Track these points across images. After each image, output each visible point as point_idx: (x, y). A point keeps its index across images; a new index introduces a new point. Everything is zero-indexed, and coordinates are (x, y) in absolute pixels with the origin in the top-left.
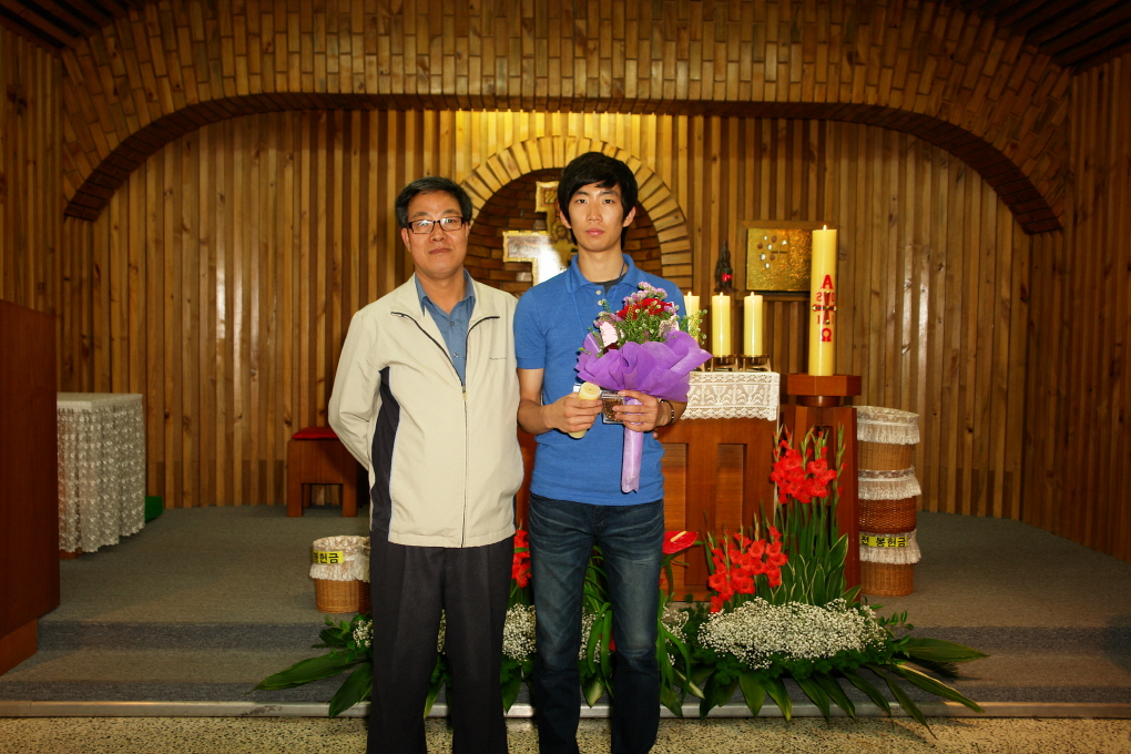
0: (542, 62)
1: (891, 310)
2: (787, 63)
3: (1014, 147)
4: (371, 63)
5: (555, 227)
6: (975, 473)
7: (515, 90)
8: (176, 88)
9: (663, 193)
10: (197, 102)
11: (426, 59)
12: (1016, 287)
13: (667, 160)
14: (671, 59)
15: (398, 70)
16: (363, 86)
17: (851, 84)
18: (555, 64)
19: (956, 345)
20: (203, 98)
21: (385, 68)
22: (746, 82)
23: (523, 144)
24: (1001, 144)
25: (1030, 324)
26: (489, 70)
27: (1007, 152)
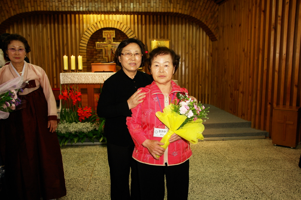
0: (99, 3)
1: (184, 59)
2: (156, 3)
3: (207, 22)
4: (60, 4)
5: (108, 41)
6: (202, 95)
7: (93, 9)
8: (14, 10)
9: (132, 33)
10: (19, 13)
11: (73, 3)
12: (210, 53)
13: (132, 25)
14: (129, 2)
15: (66, 5)
16: (58, 9)
17: (170, 8)
18: (102, 3)
19: (197, 66)
20: (21, 12)
21: (63, 5)
22: (146, 7)
23: (99, 22)
24: (203, 21)
25: (212, 61)
26: (87, 5)
27: (205, 23)
